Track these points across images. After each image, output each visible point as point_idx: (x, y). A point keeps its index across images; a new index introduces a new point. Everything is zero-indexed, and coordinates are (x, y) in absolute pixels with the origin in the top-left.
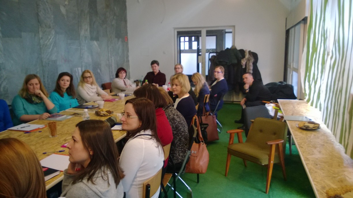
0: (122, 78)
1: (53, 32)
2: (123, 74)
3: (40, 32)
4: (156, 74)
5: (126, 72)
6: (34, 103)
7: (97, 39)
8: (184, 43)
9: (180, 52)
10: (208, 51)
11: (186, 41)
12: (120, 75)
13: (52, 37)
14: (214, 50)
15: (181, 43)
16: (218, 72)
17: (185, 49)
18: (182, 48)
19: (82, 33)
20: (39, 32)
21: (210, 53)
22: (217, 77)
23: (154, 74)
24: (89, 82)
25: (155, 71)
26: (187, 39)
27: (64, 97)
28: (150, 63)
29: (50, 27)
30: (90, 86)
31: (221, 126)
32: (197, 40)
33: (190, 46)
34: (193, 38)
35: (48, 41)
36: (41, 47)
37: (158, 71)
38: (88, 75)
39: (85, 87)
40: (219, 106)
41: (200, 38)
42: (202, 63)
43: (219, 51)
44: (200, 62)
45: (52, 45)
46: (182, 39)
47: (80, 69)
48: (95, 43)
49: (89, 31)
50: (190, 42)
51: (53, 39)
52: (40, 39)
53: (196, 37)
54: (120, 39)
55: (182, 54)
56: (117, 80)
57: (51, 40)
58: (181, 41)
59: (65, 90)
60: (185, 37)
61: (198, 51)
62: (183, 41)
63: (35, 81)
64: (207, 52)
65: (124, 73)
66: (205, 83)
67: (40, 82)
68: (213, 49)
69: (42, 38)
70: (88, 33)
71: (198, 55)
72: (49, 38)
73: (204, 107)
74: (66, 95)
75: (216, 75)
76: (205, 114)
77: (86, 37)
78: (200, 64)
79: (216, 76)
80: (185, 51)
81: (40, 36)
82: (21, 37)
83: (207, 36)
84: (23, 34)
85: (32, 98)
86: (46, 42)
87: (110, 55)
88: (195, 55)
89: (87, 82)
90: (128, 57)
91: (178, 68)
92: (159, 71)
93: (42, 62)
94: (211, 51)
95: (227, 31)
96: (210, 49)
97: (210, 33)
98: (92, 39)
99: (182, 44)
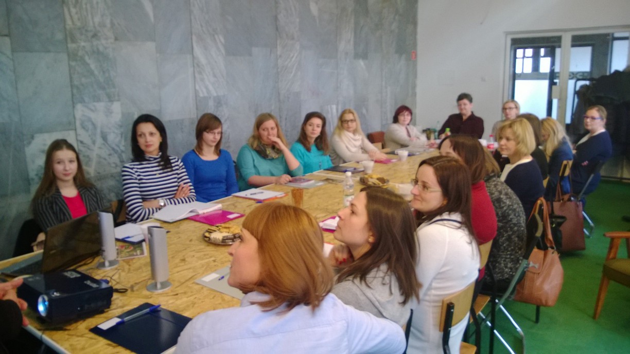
0: (403, 125)
1: (298, 46)
2: (406, 117)
3: (278, 47)
4: (465, 118)
5: (411, 113)
6: (269, 158)
7: (365, 56)
8: (522, 59)
9: (515, 77)
10: (572, 76)
11: (526, 55)
12: (401, 118)
13: (296, 55)
14: (586, 74)
15: (517, 60)
16: (593, 118)
17: (525, 72)
18: (518, 71)
19: (342, 46)
20: (277, 45)
21: (578, 80)
22: (589, 128)
23: (462, 118)
24: (351, 129)
25: (464, 112)
26: (529, 52)
27: (312, 151)
28: (456, 97)
29: (293, 39)
30: (351, 135)
31: (592, 224)
32: (551, 54)
33: (536, 67)
34: (542, 51)
35: (289, 60)
36: (279, 70)
37: (469, 114)
38: (349, 117)
39: (344, 138)
40: (590, 184)
41: (558, 51)
42: (559, 100)
43: (596, 76)
44: (555, 98)
45: (295, 68)
46: (520, 52)
47: (334, 107)
48: (361, 63)
49: (352, 42)
50: (536, 57)
51: (296, 57)
52: (278, 57)
53: (549, 49)
54: (404, 56)
55: (517, 82)
56: (396, 127)
57: (294, 59)
58: (518, 56)
59: (313, 140)
60: (525, 48)
61: (552, 77)
62: (522, 56)
63: (270, 124)
64: (572, 79)
65: (408, 115)
66: (564, 138)
67: (277, 125)
68: (583, 73)
69: (280, 56)
70: (351, 47)
71: (552, 84)
72: (292, 55)
73: (558, 184)
74: (314, 148)
75: (589, 124)
76: (561, 198)
77: (347, 54)
78: (555, 102)
79: (587, 125)
80: (524, 76)
81: (279, 53)
82: (250, 55)
83: (573, 46)
84: (255, 50)
85: (266, 150)
86: (286, 63)
87: (384, 83)
88: (546, 83)
89: (348, 129)
90: (414, 87)
91: (510, 108)
92: (472, 112)
93: (279, 94)
94: (580, 76)
95: (617, 35)
96: (578, 73)
97: (579, 41)
98: (357, 56)
99: (519, 62)
